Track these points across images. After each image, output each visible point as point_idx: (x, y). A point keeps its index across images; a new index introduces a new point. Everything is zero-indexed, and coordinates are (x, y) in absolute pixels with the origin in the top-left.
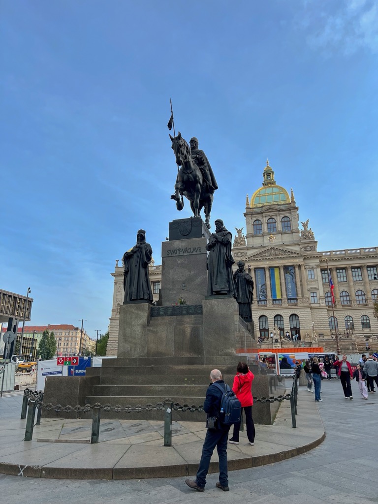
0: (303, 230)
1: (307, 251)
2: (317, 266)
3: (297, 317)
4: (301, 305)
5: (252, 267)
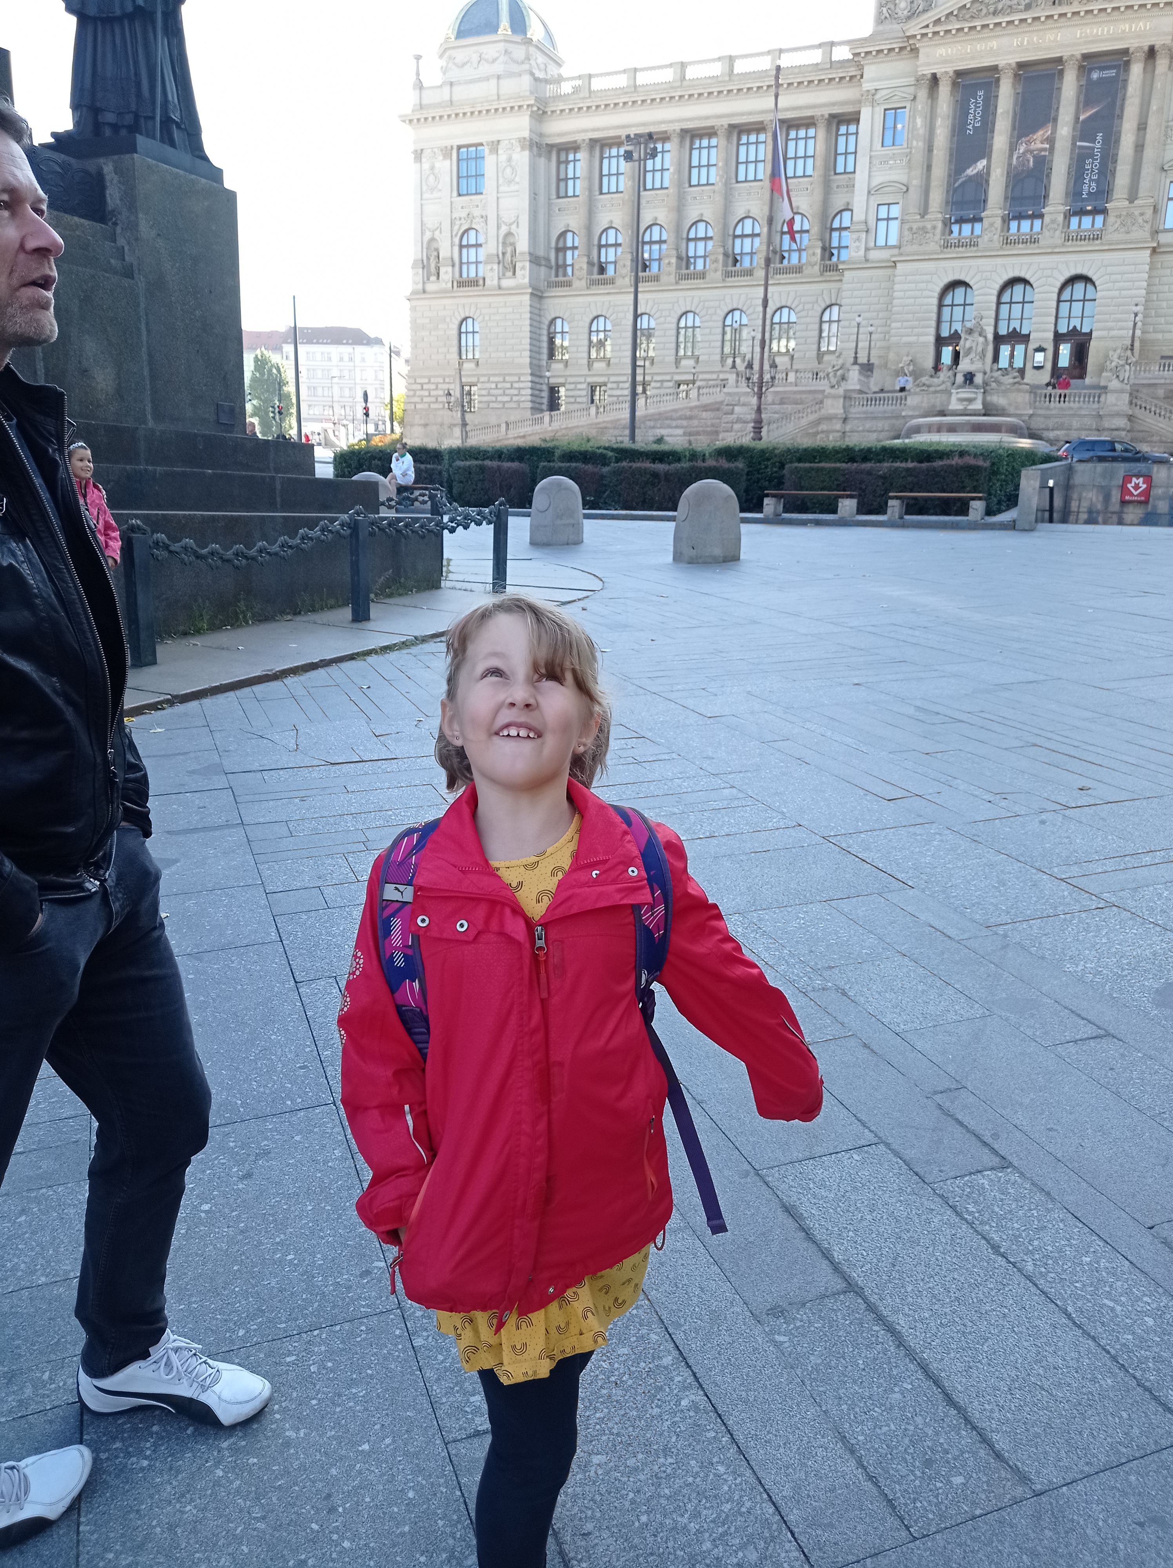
3: (1089, 286)
4: (1116, 236)
5: (943, 70)
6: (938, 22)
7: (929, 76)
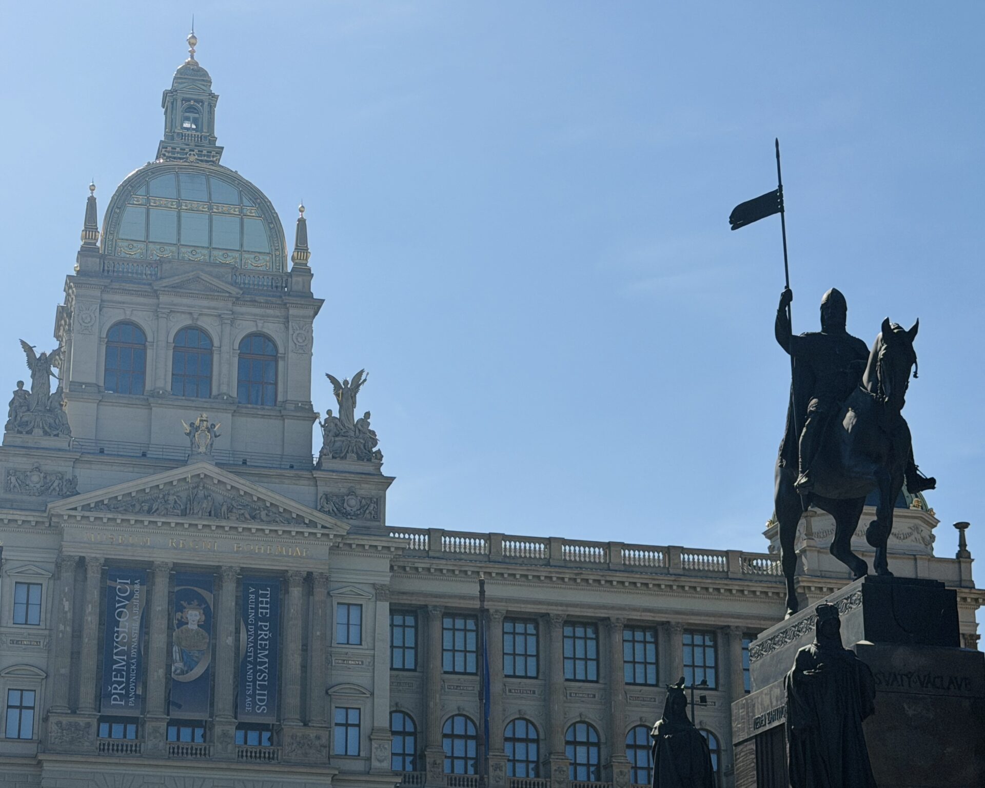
0: (336, 414)
1: (346, 515)
2: (380, 592)
4: (293, 758)
5: (93, 555)
6: (86, 507)
7: (77, 559)
